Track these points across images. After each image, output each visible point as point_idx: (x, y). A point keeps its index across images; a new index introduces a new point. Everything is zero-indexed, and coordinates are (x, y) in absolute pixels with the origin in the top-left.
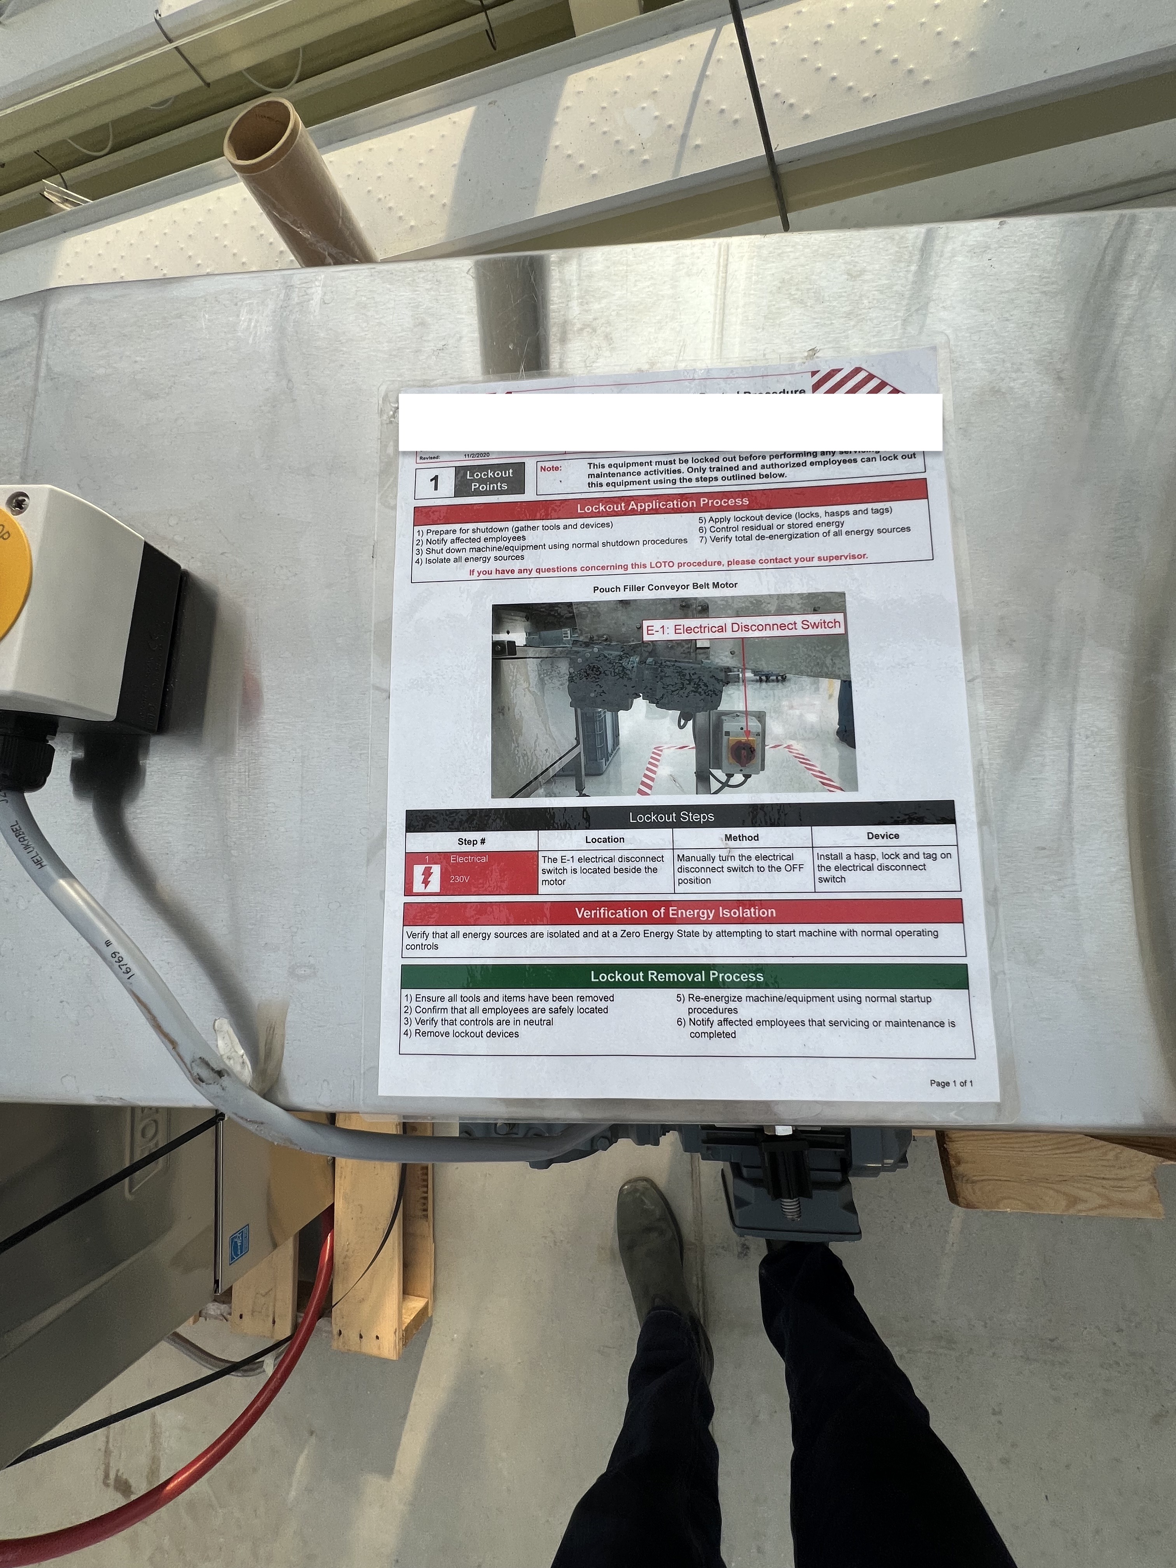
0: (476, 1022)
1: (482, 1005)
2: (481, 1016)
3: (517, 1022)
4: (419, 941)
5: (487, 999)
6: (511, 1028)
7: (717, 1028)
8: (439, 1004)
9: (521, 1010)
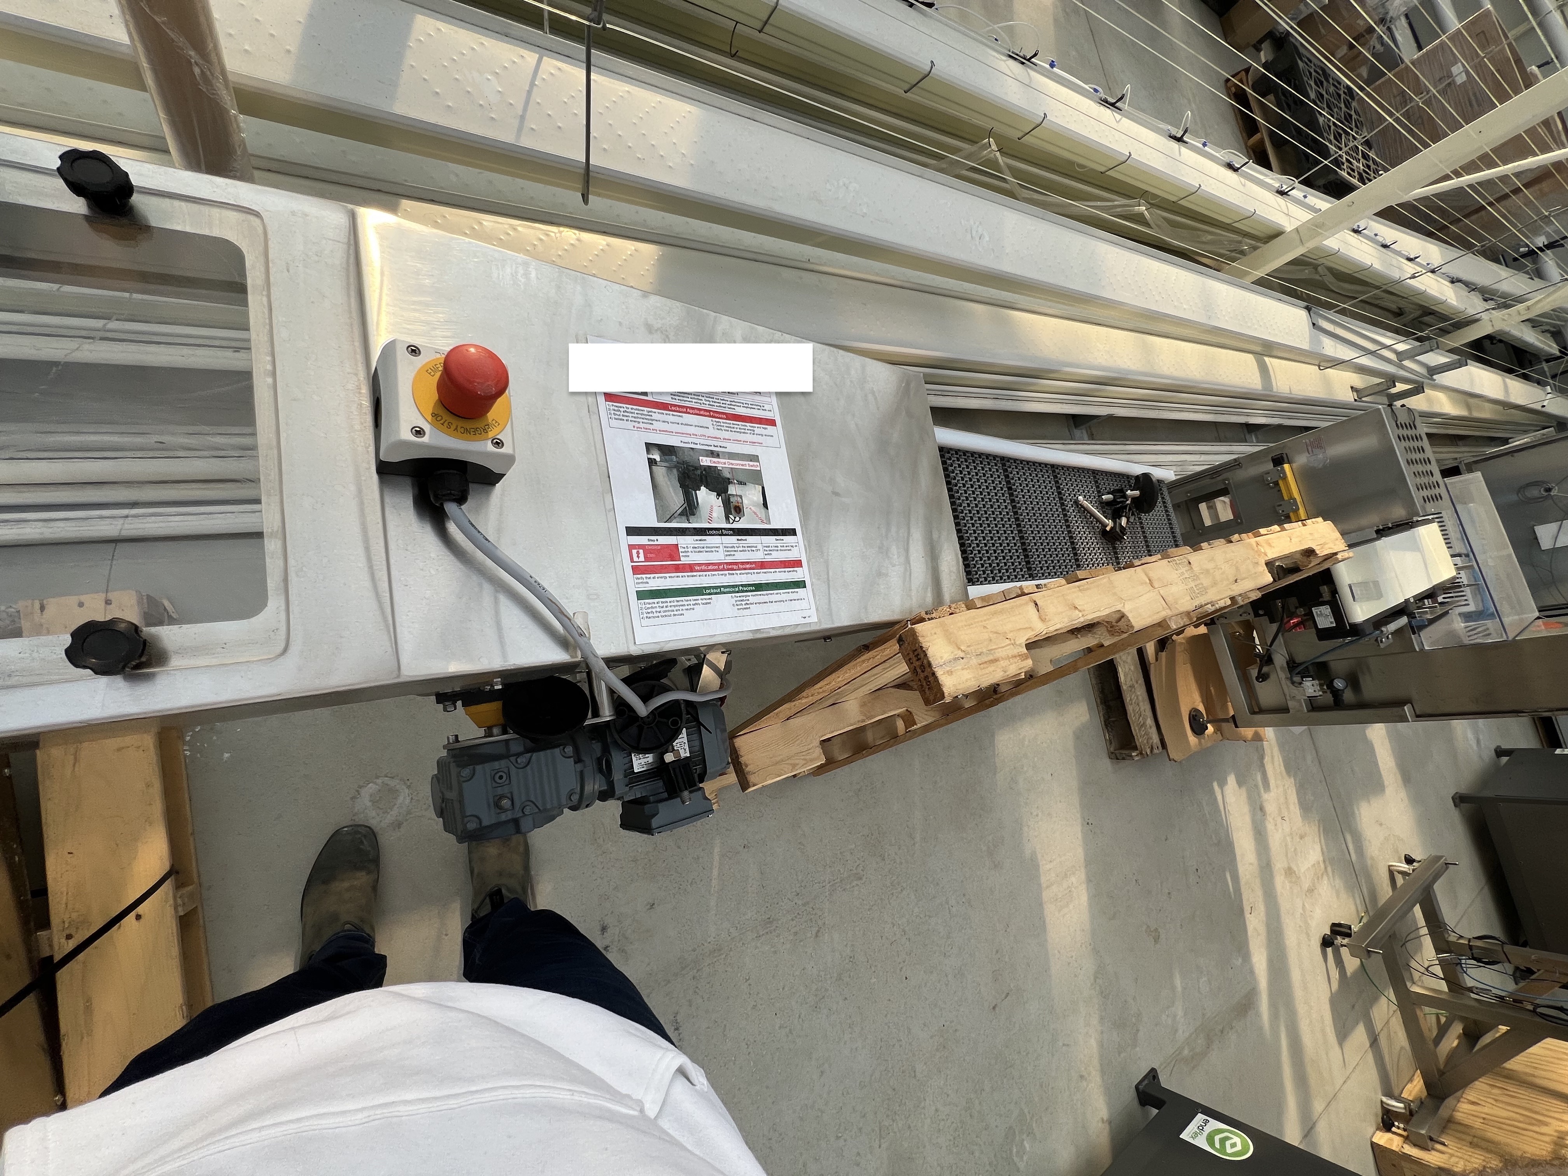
0: (669, 611)
1: (669, 604)
2: (669, 608)
3: (682, 610)
4: (640, 581)
5: (670, 602)
6: (681, 612)
7: (744, 606)
8: (654, 605)
9: (683, 605)
